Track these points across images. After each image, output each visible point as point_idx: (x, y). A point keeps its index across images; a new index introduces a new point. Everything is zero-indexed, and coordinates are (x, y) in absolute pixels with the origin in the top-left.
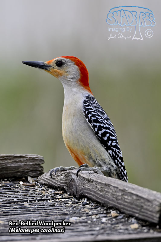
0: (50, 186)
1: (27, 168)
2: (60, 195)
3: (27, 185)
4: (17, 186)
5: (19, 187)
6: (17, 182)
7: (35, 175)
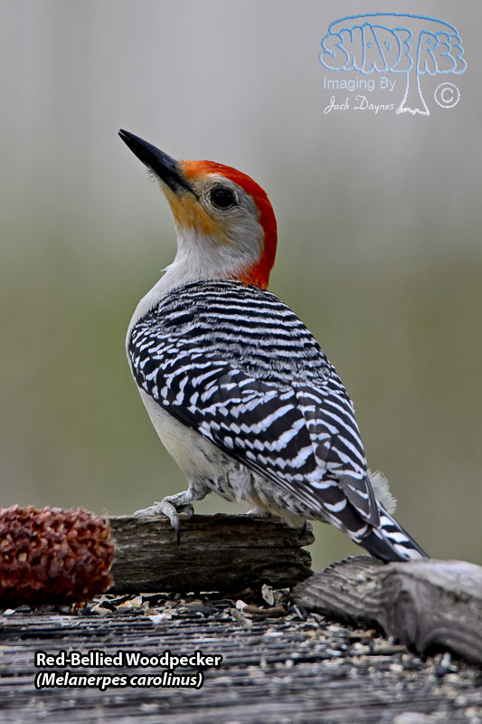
0: (332, 616)
1: (257, 557)
2: (365, 644)
3: (258, 613)
4: (225, 616)
5: (234, 619)
6: (226, 602)
7: (284, 579)
